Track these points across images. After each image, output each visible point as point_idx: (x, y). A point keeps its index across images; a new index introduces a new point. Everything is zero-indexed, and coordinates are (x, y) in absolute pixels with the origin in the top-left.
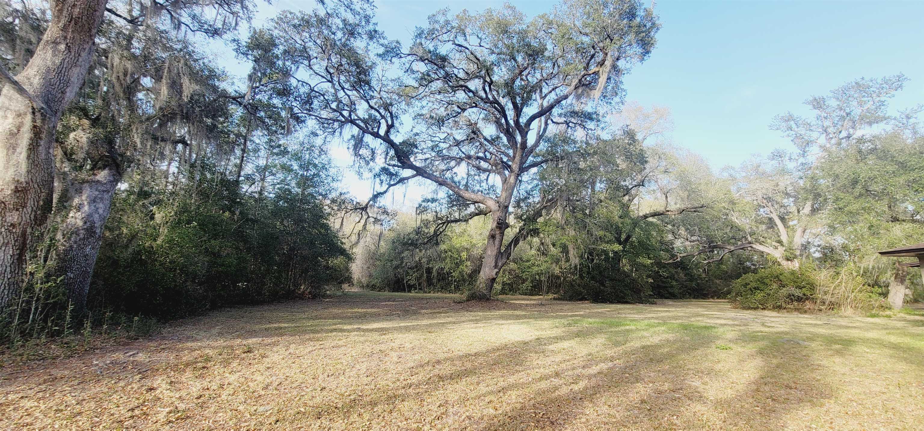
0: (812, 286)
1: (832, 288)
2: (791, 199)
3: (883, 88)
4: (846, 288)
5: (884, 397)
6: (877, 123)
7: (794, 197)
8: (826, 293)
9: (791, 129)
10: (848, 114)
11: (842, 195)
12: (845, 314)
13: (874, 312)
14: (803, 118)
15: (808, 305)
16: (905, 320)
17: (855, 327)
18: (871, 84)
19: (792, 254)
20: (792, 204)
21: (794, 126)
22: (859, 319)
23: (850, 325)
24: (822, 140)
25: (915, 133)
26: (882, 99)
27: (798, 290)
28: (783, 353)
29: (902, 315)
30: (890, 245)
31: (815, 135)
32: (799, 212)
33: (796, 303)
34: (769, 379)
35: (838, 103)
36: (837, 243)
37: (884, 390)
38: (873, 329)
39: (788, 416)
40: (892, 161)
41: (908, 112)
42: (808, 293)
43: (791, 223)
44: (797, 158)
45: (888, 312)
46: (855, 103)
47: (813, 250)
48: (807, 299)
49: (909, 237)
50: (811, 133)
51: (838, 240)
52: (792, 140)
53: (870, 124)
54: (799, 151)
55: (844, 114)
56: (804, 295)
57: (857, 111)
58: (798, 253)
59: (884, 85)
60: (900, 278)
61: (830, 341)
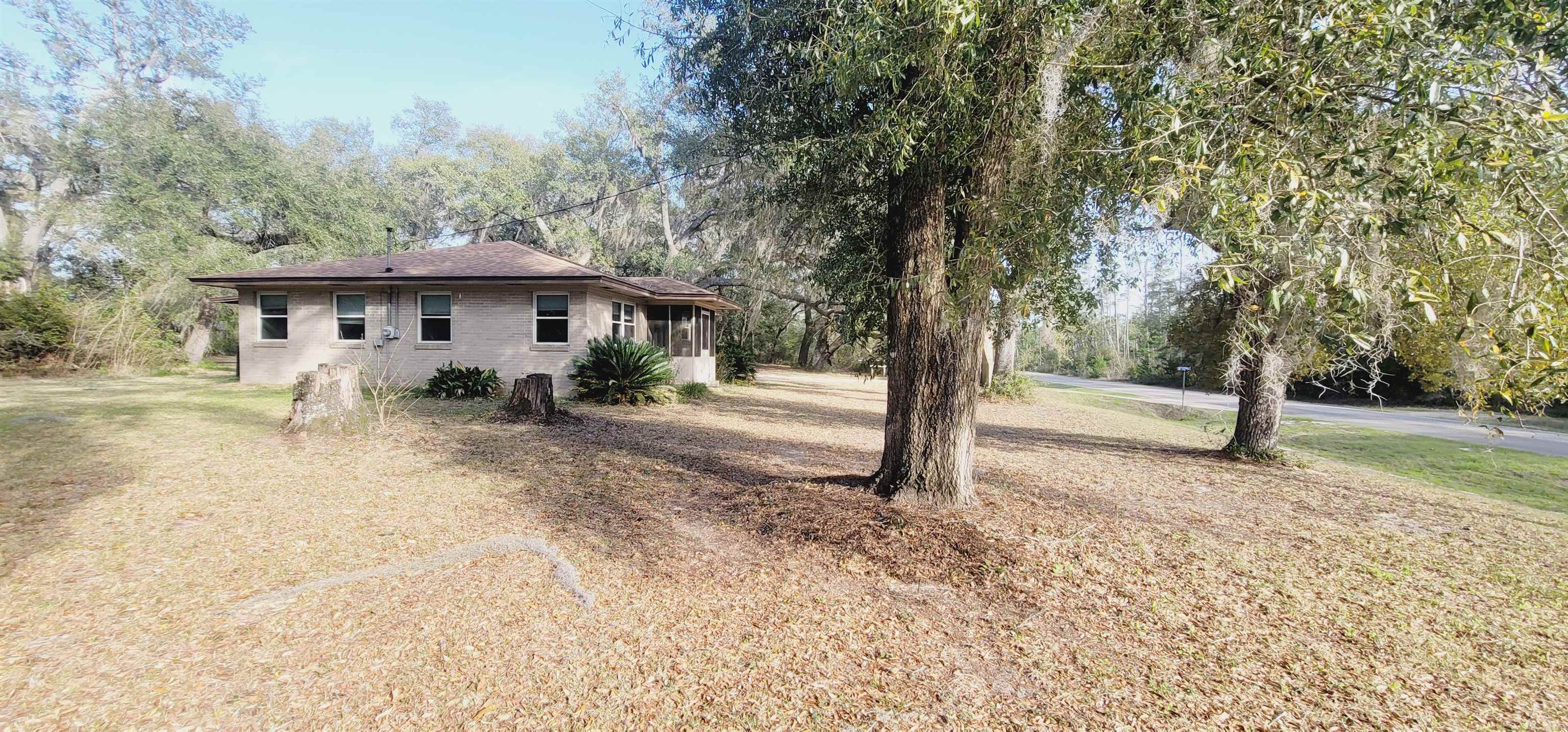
0: (64, 328)
1: (101, 332)
2: (27, 159)
3: (219, 26)
4: (124, 331)
5: (204, 464)
6: (203, 76)
7: (34, 156)
8: (88, 340)
9: (45, 16)
10: (161, 42)
11: (138, 178)
12: (119, 374)
13: (162, 368)
14: (76, 9)
15: (51, 361)
16: (205, 377)
17: (139, 391)
18: (203, 11)
19: (16, 266)
20: (25, 169)
21: (53, 15)
22: (141, 379)
23: (131, 388)
24: (108, 66)
25: (253, 116)
26: (217, 43)
27: (33, 335)
28: (29, 439)
29: (202, 370)
30: (202, 268)
31: (95, 52)
32: (39, 188)
33: (22, 360)
34: (15, 480)
35: (147, 14)
36: (105, 257)
37: (203, 457)
38: (167, 391)
39: (71, 520)
40: (220, 145)
41: (246, 80)
42: (54, 341)
43: (18, 206)
44: (51, 81)
45: (183, 368)
46: (174, 28)
47: (56, 264)
48: (50, 351)
49: (225, 261)
50: (89, 44)
51: (107, 253)
52: (44, 42)
53: (193, 73)
54: (57, 69)
55: (154, 38)
56: (46, 343)
57: (176, 45)
58: (28, 266)
59: (222, 23)
60: (205, 319)
61: (109, 412)
